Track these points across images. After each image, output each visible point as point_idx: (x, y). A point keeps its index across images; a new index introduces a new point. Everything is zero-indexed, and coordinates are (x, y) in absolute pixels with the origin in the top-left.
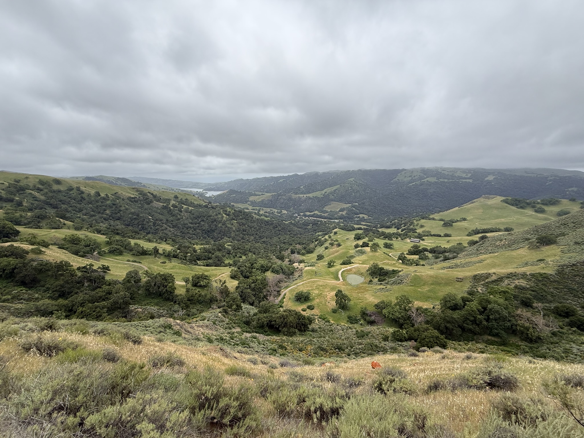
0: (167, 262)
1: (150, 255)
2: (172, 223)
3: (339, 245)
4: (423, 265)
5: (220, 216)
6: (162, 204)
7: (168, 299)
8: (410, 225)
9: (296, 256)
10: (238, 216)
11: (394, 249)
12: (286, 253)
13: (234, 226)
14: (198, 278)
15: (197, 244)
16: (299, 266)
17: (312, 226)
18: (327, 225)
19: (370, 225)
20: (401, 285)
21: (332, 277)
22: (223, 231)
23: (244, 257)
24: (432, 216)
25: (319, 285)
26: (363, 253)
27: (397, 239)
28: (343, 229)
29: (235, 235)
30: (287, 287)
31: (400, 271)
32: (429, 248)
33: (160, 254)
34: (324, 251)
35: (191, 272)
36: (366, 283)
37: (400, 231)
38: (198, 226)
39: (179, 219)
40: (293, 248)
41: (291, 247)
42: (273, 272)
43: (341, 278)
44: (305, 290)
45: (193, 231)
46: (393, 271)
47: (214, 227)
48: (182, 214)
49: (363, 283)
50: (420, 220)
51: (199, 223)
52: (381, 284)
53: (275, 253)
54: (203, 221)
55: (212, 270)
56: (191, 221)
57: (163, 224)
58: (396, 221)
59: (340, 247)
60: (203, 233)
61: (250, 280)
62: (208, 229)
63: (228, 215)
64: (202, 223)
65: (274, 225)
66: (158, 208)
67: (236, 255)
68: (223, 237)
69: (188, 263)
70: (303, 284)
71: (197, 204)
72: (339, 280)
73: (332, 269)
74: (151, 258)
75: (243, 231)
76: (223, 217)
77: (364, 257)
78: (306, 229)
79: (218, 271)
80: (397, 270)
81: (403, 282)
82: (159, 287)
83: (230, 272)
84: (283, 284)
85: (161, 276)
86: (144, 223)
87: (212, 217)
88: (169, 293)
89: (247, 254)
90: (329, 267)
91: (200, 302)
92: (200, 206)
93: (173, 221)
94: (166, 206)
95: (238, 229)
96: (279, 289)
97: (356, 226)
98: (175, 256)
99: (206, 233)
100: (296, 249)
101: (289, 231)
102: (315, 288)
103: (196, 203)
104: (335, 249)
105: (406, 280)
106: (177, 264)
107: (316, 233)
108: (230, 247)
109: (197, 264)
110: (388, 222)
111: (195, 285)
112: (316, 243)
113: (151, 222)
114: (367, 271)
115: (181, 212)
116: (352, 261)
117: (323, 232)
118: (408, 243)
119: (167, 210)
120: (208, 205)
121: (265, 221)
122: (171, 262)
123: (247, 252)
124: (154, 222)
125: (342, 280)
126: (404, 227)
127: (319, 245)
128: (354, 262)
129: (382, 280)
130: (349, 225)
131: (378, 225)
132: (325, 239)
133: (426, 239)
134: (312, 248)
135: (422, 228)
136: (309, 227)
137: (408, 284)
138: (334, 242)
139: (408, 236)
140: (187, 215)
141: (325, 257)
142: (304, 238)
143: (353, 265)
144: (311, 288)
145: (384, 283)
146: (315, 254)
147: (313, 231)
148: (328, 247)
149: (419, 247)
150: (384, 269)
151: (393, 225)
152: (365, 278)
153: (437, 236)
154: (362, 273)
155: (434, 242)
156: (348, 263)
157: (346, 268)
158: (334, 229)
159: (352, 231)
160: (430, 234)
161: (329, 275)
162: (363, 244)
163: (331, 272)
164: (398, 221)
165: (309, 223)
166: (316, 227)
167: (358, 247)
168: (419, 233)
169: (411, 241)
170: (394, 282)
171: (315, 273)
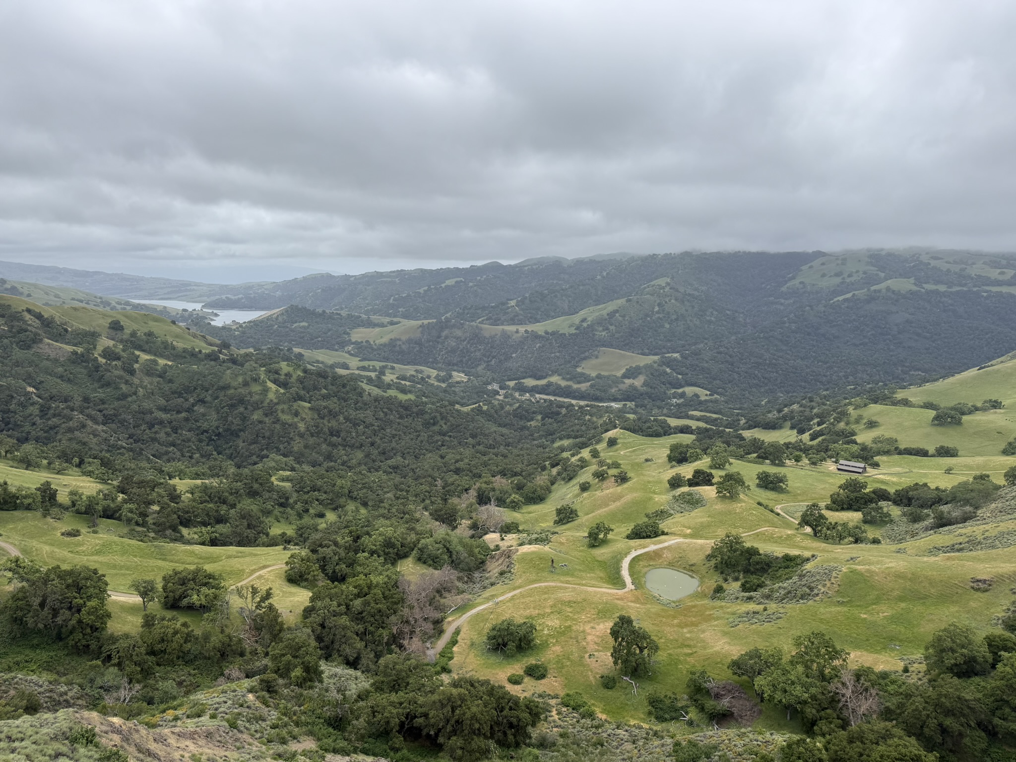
0: (84, 530)
1: (28, 508)
2: (102, 407)
3: (623, 479)
4: (876, 541)
5: (256, 388)
6: (69, 348)
7: (83, 651)
8: (838, 420)
9: (495, 512)
10: (315, 388)
11: (788, 492)
12: (461, 503)
13: (303, 419)
14: (183, 582)
15: (182, 475)
16: (501, 544)
17: (543, 419)
18: (588, 417)
19: (716, 419)
20: (811, 602)
21: (602, 575)
22: (267, 434)
23: (331, 516)
24: (900, 395)
25: (563, 603)
26: (694, 502)
27: (797, 461)
28: (633, 431)
29: (306, 447)
30: (463, 608)
31: (808, 560)
32: (892, 490)
33: (61, 506)
34: (577, 496)
35: (160, 563)
36: (703, 595)
37: (806, 437)
38: (187, 419)
39: (124, 397)
40: (484, 486)
41: (478, 485)
42: (420, 560)
43: (628, 580)
44: (518, 616)
45: (168, 434)
46: (787, 558)
47: (237, 421)
48: (136, 381)
49: (697, 595)
50: (866, 405)
51: (189, 410)
52: (750, 598)
53: (428, 502)
54: (202, 401)
55: (229, 557)
56: (162, 402)
57: (72, 410)
58: (795, 407)
59: (626, 486)
60: (200, 441)
61: (348, 588)
62: (217, 428)
63: (284, 385)
64: (200, 409)
65: (427, 417)
66: (56, 360)
67: (307, 511)
68: (265, 452)
69: (152, 535)
70: (512, 598)
71: (185, 350)
72: (624, 585)
73: (602, 553)
74: (31, 521)
75: (332, 434)
76: (266, 390)
77: (697, 516)
78: (523, 428)
79: (247, 559)
80: (798, 557)
81: (816, 591)
82: (55, 612)
83: (287, 563)
84: (451, 600)
85: (62, 575)
86: (12, 407)
87: (232, 391)
88: (88, 630)
89: (343, 507)
90: (593, 546)
91: (186, 658)
92: (193, 355)
93: (104, 403)
94: (82, 355)
95: (313, 429)
96: (438, 615)
97: (673, 422)
98: (110, 514)
99: (211, 440)
100: (494, 490)
101: (473, 436)
102: (548, 610)
103: (180, 345)
104: (610, 489)
105: (824, 586)
106: (117, 539)
107: (553, 442)
108: (287, 485)
109: (181, 539)
110: (770, 412)
111: (173, 604)
112: (554, 471)
113: (33, 404)
114: (709, 557)
115: (132, 372)
116: (663, 526)
117: (576, 437)
118: (829, 474)
119: (86, 367)
120: (220, 352)
121: (401, 404)
122: (95, 532)
123: (342, 501)
124: (42, 406)
125: (633, 587)
126: (819, 424)
127: (564, 479)
128: (669, 531)
129: (754, 587)
130: (652, 418)
131: (739, 420)
132: (582, 460)
133: (885, 462)
134: (541, 488)
135: (874, 429)
136: (532, 423)
137: (830, 599)
138: (609, 468)
139: (829, 453)
140: (151, 384)
141: (579, 514)
142: (518, 456)
143: (665, 541)
144: (537, 611)
145: (758, 596)
146: (550, 507)
147: (546, 436)
148: (588, 483)
149: (862, 487)
150: (758, 552)
151: (786, 420)
152: (702, 579)
153: (915, 455)
154: (692, 565)
155: (908, 470)
156: (649, 533)
157: (644, 548)
158: (609, 431)
159: (661, 436)
160: (896, 448)
161: (592, 570)
162: (694, 476)
163: (597, 561)
164: (801, 406)
165: (534, 413)
166: (555, 425)
167: (679, 486)
168: (863, 444)
169: (839, 469)
170: (789, 592)
171: (550, 564)
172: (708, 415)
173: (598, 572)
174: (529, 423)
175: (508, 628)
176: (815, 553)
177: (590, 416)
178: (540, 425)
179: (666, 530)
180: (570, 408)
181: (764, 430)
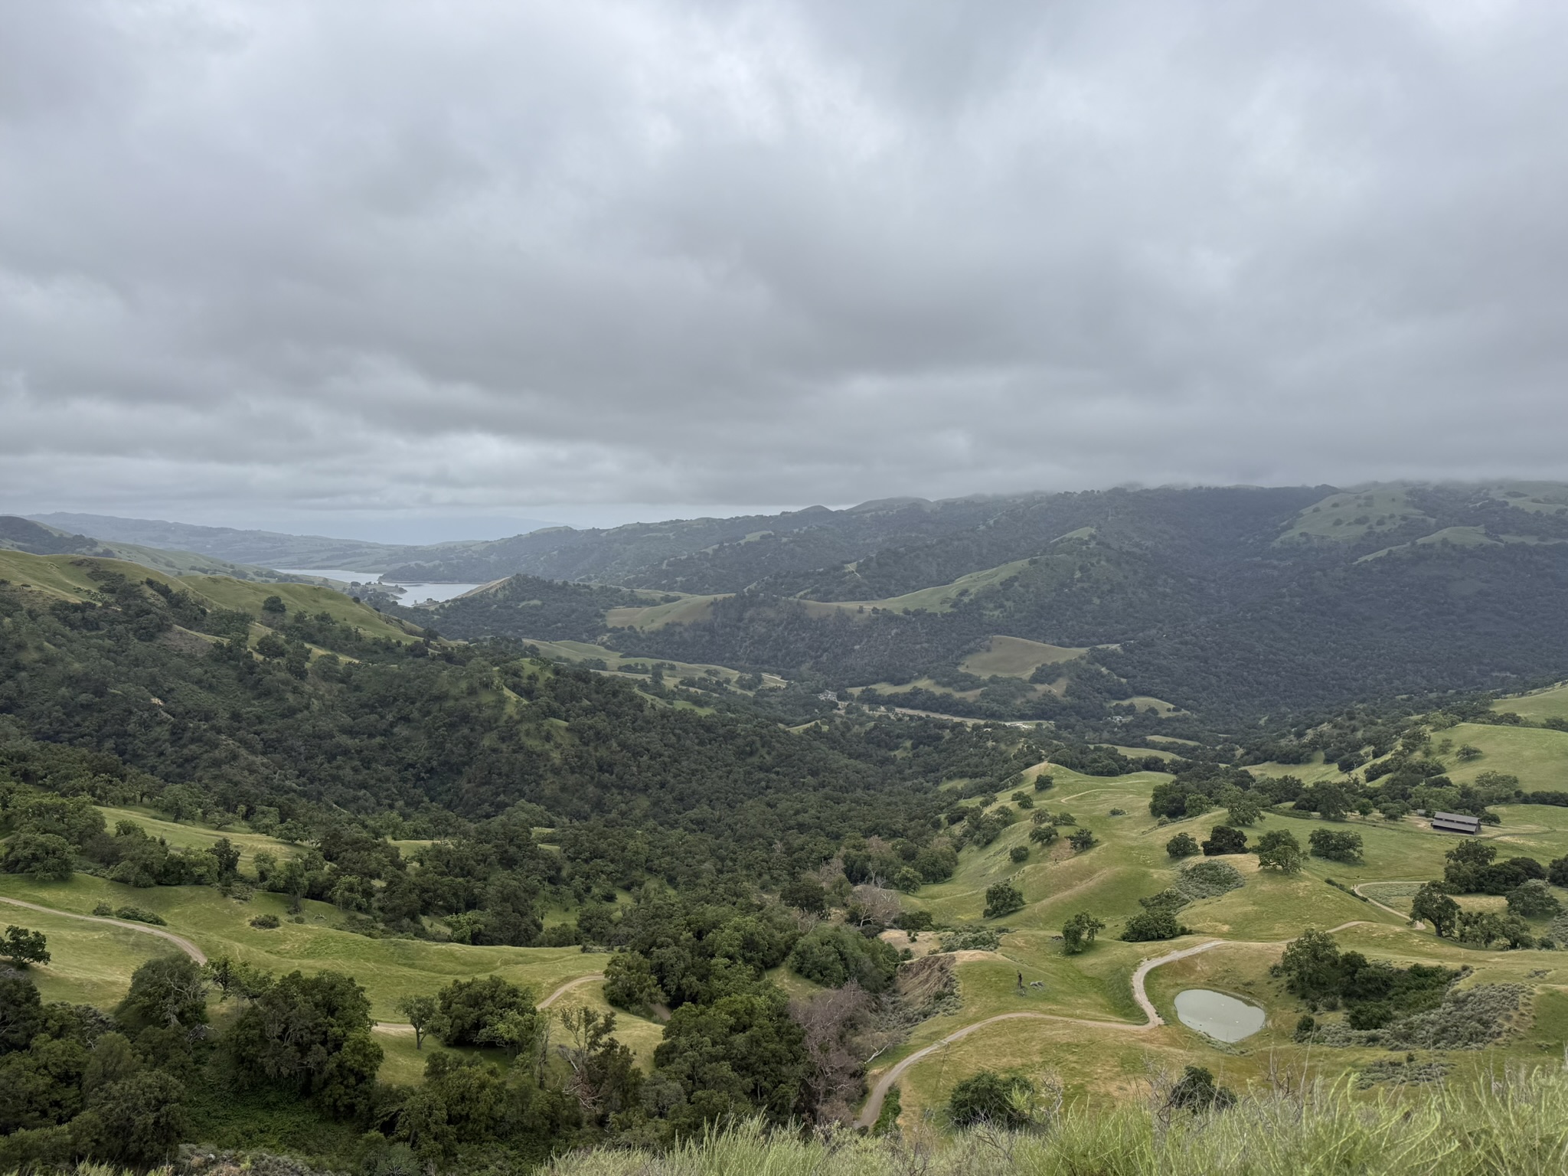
0: (283, 918)
1: (199, 881)
2: (258, 728)
3: (1084, 842)
4: (1546, 945)
5: (487, 698)
6: (211, 639)
7: (341, 1113)
8: (1410, 748)
9: (875, 896)
10: (573, 697)
11: (1364, 864)
12: (827, 878)
13: (558, 746)
14: (475, 1001)
15: (397, 833)
16: (912, 947)
17: (914, 747)
18: (990, 744)
19: (1195, 749)
20: (1490, 1047)
21: (1101, 1000)
22: (505, 769)
23: (624, 899)
24: (1499, 708)
25: (1059, 1046)
26: (1225, 881)
27: (1364, 813)
28: (1071, 766)
29: (563, 789)
30: (892, 1053)
31: (1457, 974)
32: (1545, 864)
33: (242, 879)
34: (1008, 870)
35: (407, 971)
36: (1282, 1035)
37: (1359, 773)
38: (383, 747)
39: (292, 712)
40: (853, 852)
41: (843, 851)
42: (798, 971)
43: (1149, 1009)
44: (996, 1064)
45: (355, 770)
46: (1417, 972)
47: (460, 749)
48: (308, 688)
49: (1263, 1035)
50: (1453, 724)
51: (386, 733)
52: (1373, 1040)
53: (766, 877)
54: (406, 719)
55: (506, 963)
56: (346, 720)
57: (219, 732)
58: (1325, 727)
59: (1092, 853)
60: (404, 780)
61: (718, 1015)
62: (429, 759)
63: (527, 693)
64: (401, 731)
65: (740, 741)
66: (191, 657)
67: (588, 890)
68: (502, 797)
69: (381, 926)
70: (970, 1038)
71: (376, 642)
72: (1144, 1018)
73: (1088, 963)
74: (202, 902)
75: (601, 769)
76: (502, 701)
77: (1231, 902)
78: (885, 761)
79: (536, 966)
80: (1438, 969)
81: (1495, 1028)
82: (303, 1048)
83: (607, 973)
84: (872, 1038)
86: (131, 728)
87: (450, 703)
88: (352, 1080)
89: (640, 885)
90: (1071, 953)
92: (388, 648)
93: (261, 722)
94: (230, 649)
95: (574, 761)
96: (855, 1065)
97: (1131, 753)
98: (318, 893)
99: (419, 778)
100: (869, 858)
101: (814, 773)
102: (1037, 1059)
103: (368, 633)
104: (1063, 861)
105: (1508, 1018)
106: (333, 932)
107: (937, 783)
108: (554, 849)
109: (421, 934)
110: (1283, 736)
111: (463, 1039)
112: (957, 829)
113: (160, 723)
114: (1275, 971)
115: (301, 674)
116: (1182, 917)
117: (974, 776)
118: (1420, 834)
119: (235, 668)
120: (427, 644)
121: (700, 723)
122: (300, 921)
123: (637, 874)
124: (174, 726)
125: (1161, 1021)
126: (1376, 756)
127: (977, 842)
128: (1193, 928)
129: (1375, 1021)
130: (1092, 747)
131: (1233, 750)
132: (1003, 811)
133: (1504, 815)
134: (944, 855)
135: (1474, 763)
136: (896, 753)
137: (1523, 1042)
138: (1055, 825)
139: (1413, 800)
140: (330, 692)
141: (1025, 899)
142: (889, 804)
143: (1195, 945)
144: (1019, 1061)
145: (1387, 1036)
146: (962, 888)
147: (925, 774)
148: (1025, 849)
149: (1487, 856)
150: (1364, 961)
151: (1316, 749)
152: (1269, 1009)
153: (1551, 804)
154: (1249, 984)
155: (1547, 829)
156: (1162, 932)
157: (1162, 955)
158: (1032, 765)
159: (1117, 775)
160: (1518, 794)
161: (1082, 993)
162: (1213, 838)
163: (1086, 977)
164: (1335, 726)
165: (898, 736)
166: (936, 755)
167: (1186, 854)
168: (1464, 786)
169: (1435, 827)
170: (1444, 1030)
171: (1017, 981)
172: (1180, 741)
173: (1094, 996)
174: (892, 754)
175: (992, 1087)
176: (1468, 964)
177: (996, 741)
178: (910, 755)
179: (1187, 926)
180: (957, 730)
181: (1280, 765)
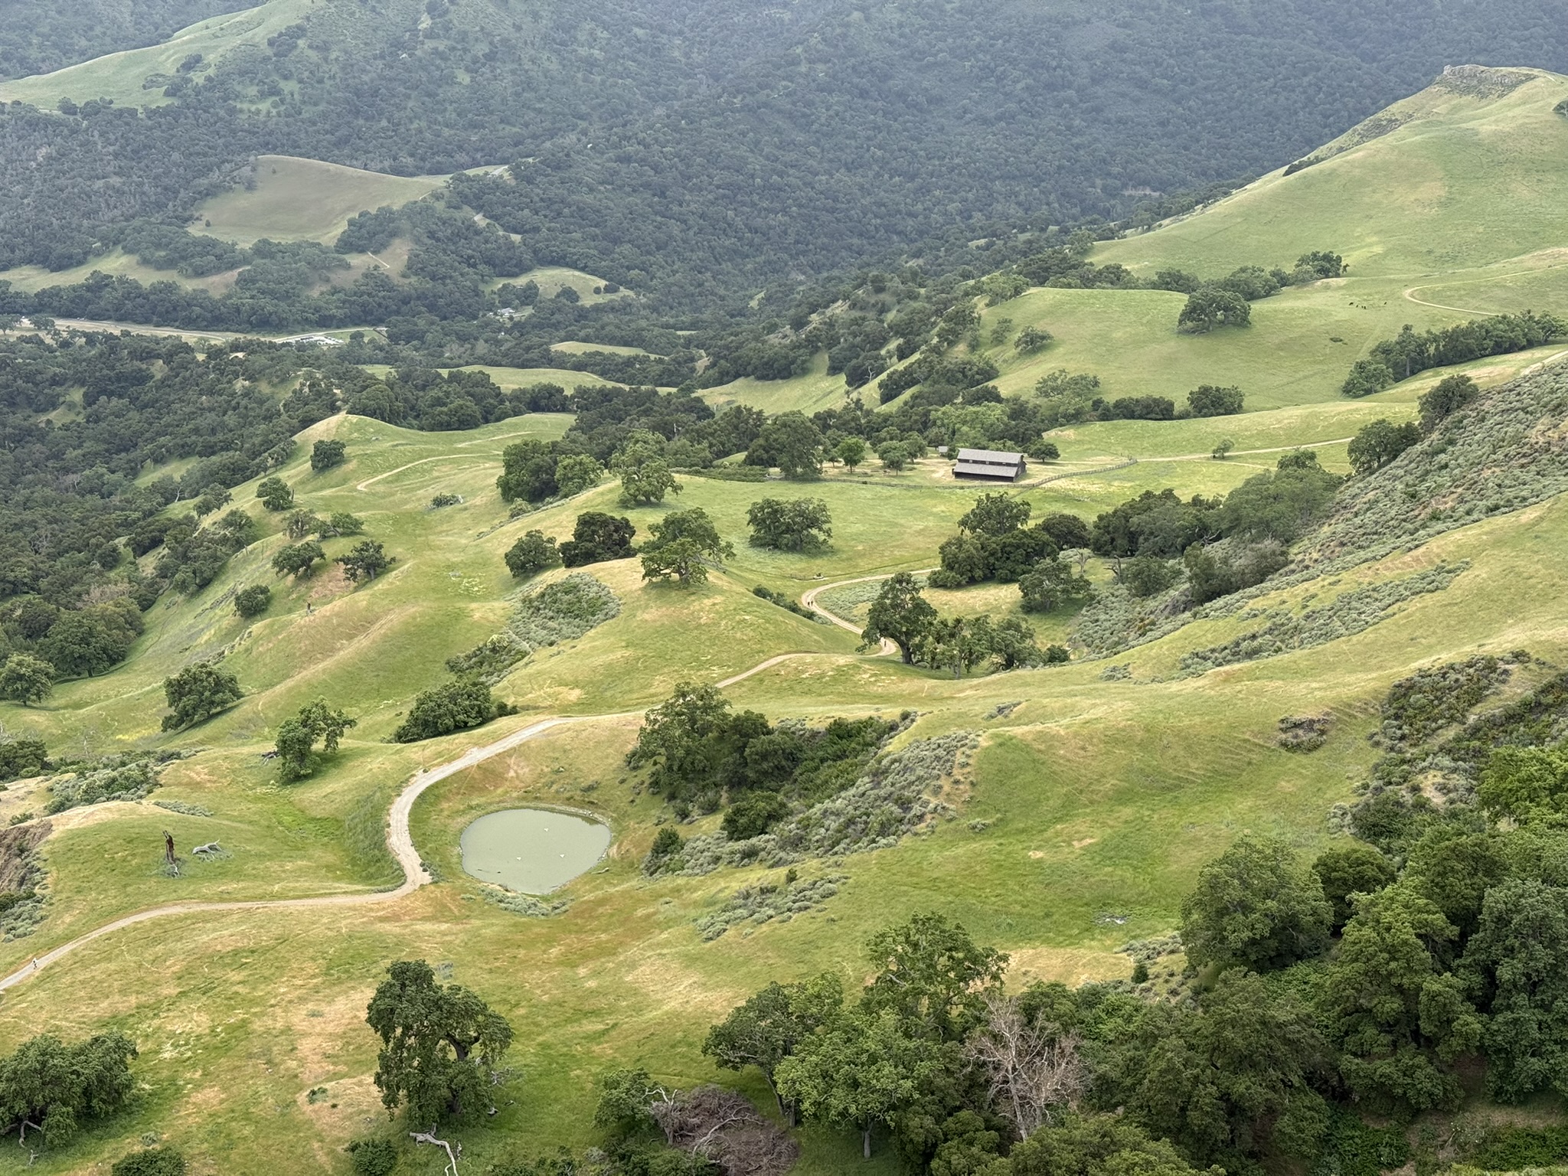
3: (370, 565)
4: (1056, 657)
8: (950, 338)
11: (833, 551)
17: (90, 400)
18: (240, 384)
19: (629, 362)
20: (906, 841)
21: (330, 858)
24: (1101, 257)
25: (215, 960)
26: (588, 611)
27: (851, 461)
28: (391, 416)
31: (893, 728)
32: (1090, 518)
34: (230, 634)
36: (626, 867)
37: (870, 391)
43: (410, 860)
44: (73, 1024)
46: (841, 732)
49: (608, 870)
50: (1017, 291)
52: (750, 854)
58: (839, 309)
59: (381, 585)
70: (48, 975)
72: (398, 877)
77: (595, 648)
78: (23, 436)
80: (869, 723)
81: (916, 809)
90: (295, 778)
97: (509, 380)
102: (171, 990)
104: (334, 601)
105: (937, 791)
107: (133, 472)
110: (772, 328)
112: (149, 565)
114: (634, 760)
116: (501, 689)
117: (209, 451)
118: (934, 491)
125: (426, 878)
126: (902, 354)
127: (182, 587)
128: (521, 701)
129: (759, 823)
130: (445, 373)
131: (692, 360)
132: (236, 521)
133: (1070, 443)
134: (109, 622)
135: (1040, 357)
136: (52, 415)
137: (952, 825)
138: (324, 537)
139: (933, 432)
141: (242, 688)
142: (17, 527)
143: (511, 732)
144: (133, 1000)
145: (769, 846)
146: (143, 678)
147: (107, 456)
148: (264, 591)
149: (1017, 518)
150: (764, 725)
151: (817, 349)
152: (619, 822)
153: (1141, 417)
154: (590, 788)
155: (1125, 460)
156: (461, 717)
157: (450, 760)
158: (313, 421)
159: (477, 426)
160: (1097, 404)
161: (298, 848)
162: (578, 535)
163: (313, 819)
164: (853, 306)
165: (55, 381)
166: (134, 415)
167: (539, 568)
168: (1016, 399)
169: (958, 475)
170: (851, 822)
171: (163, 851)
172: (607, 349)
173: (318, 853)
174: (44, 418)
175: (44, 1064)
176: (909, 709)
177: (250, 378)
178: (81, 419)
179: (510, 702)
180: (177, 359)
181: (760, 383)
